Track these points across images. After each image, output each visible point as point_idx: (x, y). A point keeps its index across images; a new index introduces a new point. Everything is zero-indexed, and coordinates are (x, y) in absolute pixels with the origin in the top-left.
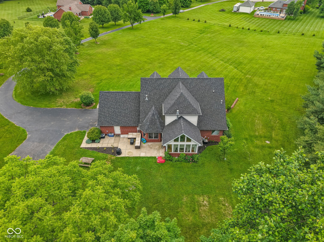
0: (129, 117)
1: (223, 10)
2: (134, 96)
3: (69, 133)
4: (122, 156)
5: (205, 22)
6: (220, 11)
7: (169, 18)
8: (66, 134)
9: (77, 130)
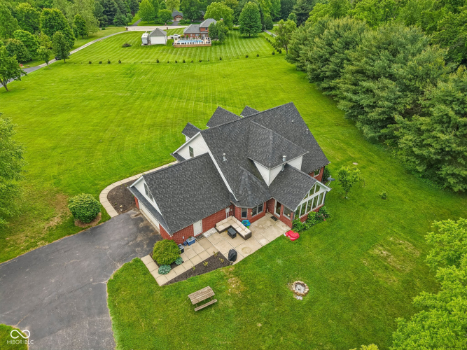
0: (210, 198)
1: (127, 45)
2: (200, 163)
3: (112, 277)
4: (239, 259)
5: (120, 62)
6: (123, 47)
7: (55, 65)
8: (105, 282)
9: (120, 267)
